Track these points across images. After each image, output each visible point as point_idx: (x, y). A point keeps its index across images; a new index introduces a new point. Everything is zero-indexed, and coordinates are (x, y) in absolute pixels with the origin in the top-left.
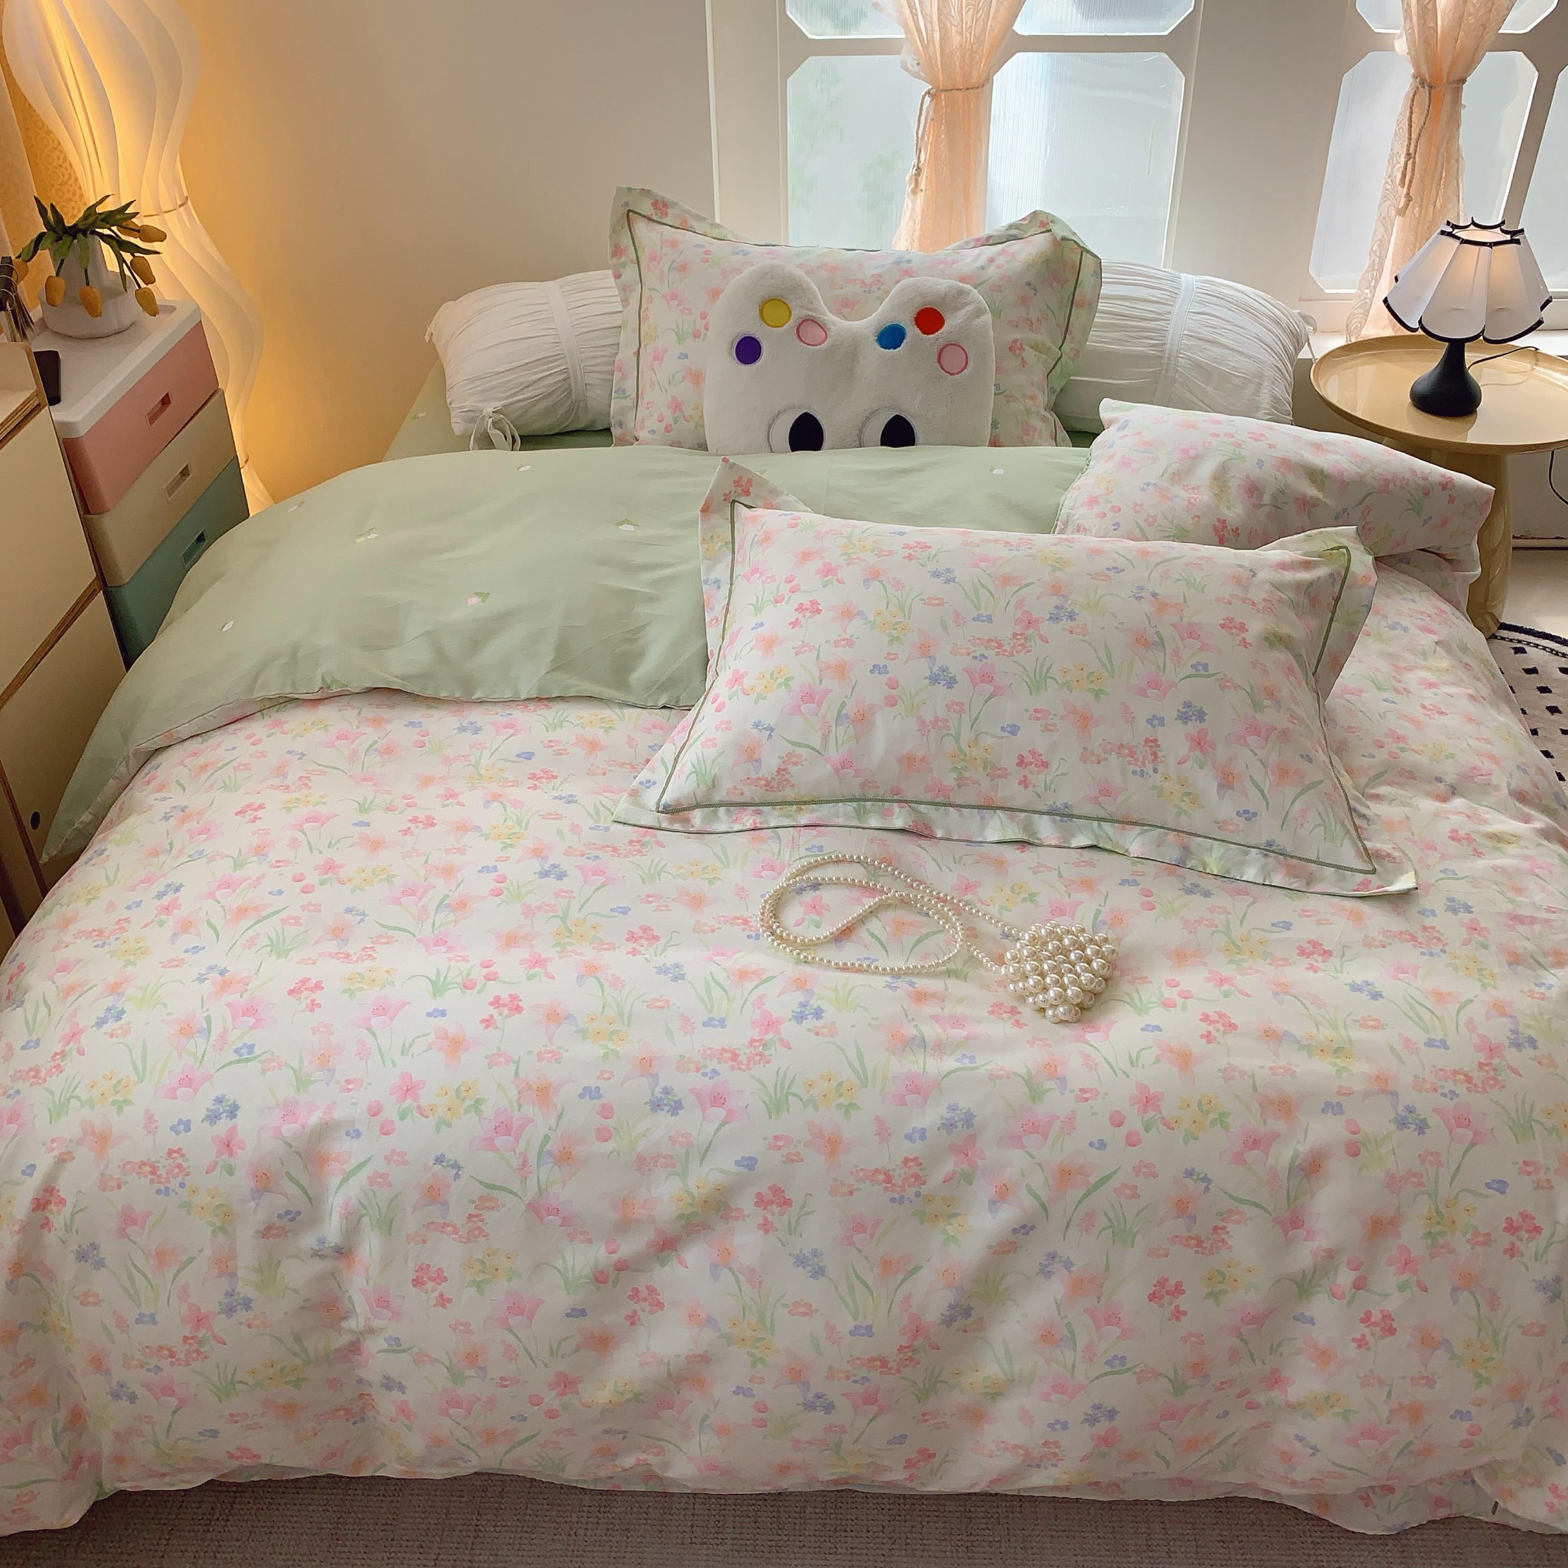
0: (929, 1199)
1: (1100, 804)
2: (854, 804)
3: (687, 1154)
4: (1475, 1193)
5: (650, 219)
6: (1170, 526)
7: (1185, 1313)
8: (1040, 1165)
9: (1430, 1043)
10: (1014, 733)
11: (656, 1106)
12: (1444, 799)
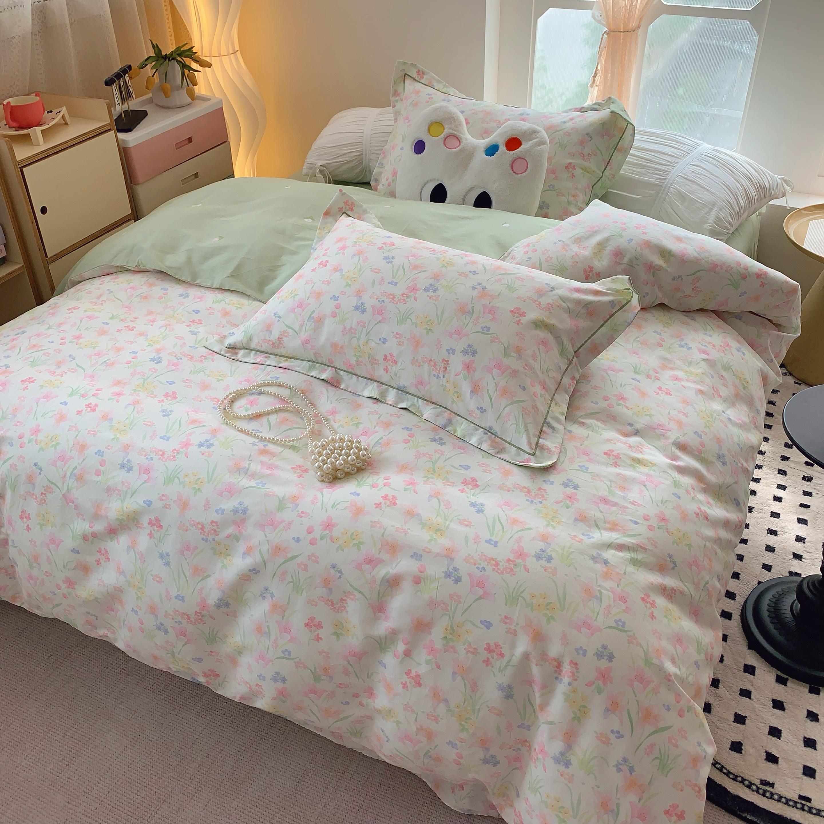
0: (219, 544)
1: (418, 388)
2: (311, 363)
3: (127, 491)
4: (474, 624)
5: (414, 79)
6: (558, 264)
7: (321, 639)
8: (268, 541)
9: (488, 541)
10: (384, 343)
11: (122, 466)
12: (626, 435)
